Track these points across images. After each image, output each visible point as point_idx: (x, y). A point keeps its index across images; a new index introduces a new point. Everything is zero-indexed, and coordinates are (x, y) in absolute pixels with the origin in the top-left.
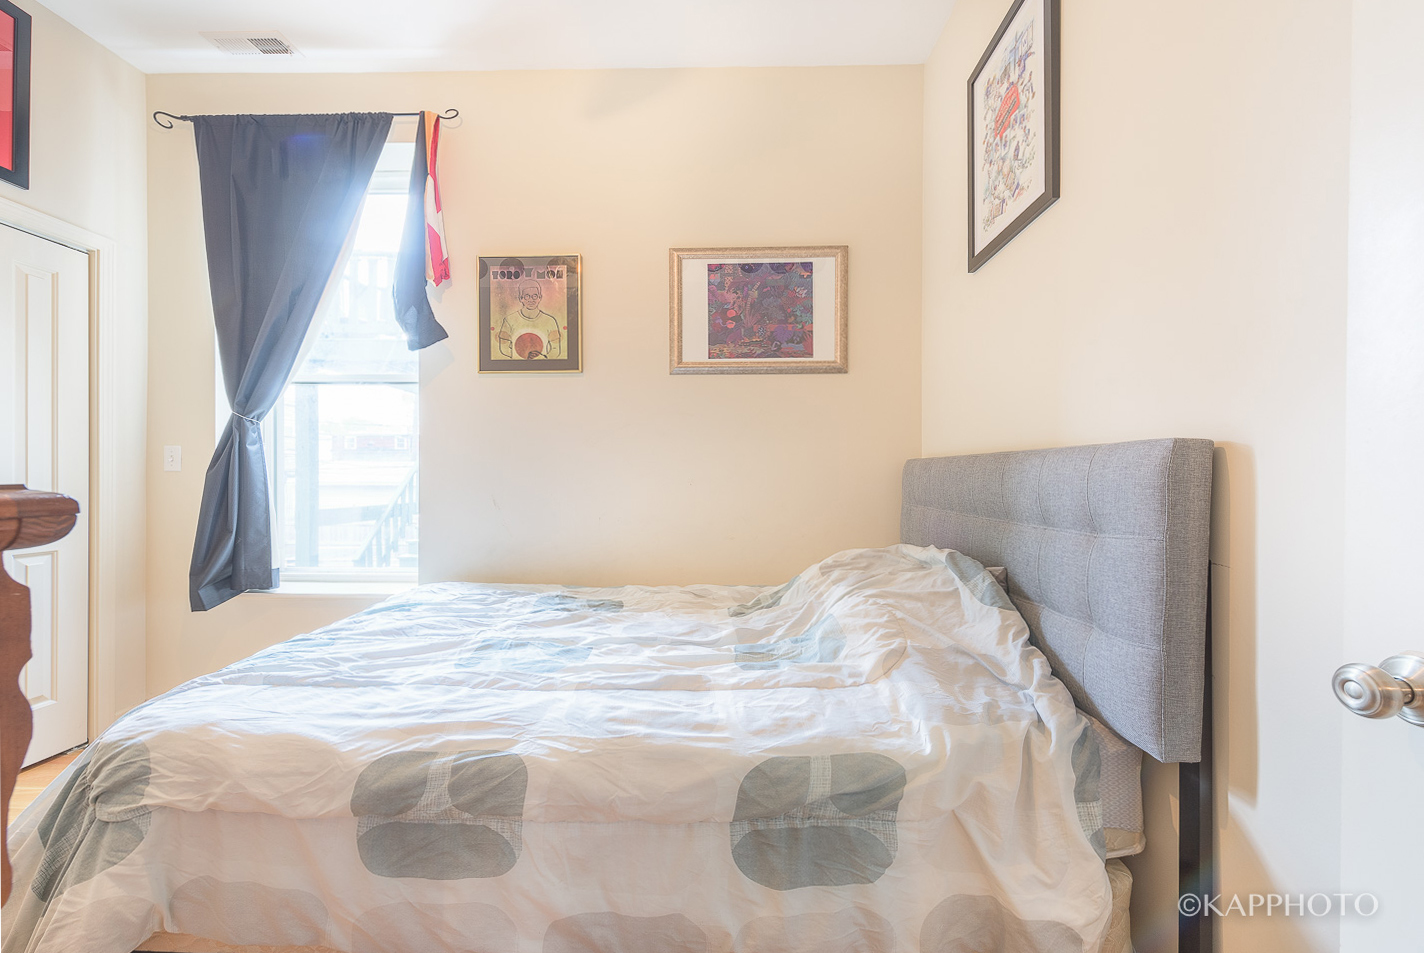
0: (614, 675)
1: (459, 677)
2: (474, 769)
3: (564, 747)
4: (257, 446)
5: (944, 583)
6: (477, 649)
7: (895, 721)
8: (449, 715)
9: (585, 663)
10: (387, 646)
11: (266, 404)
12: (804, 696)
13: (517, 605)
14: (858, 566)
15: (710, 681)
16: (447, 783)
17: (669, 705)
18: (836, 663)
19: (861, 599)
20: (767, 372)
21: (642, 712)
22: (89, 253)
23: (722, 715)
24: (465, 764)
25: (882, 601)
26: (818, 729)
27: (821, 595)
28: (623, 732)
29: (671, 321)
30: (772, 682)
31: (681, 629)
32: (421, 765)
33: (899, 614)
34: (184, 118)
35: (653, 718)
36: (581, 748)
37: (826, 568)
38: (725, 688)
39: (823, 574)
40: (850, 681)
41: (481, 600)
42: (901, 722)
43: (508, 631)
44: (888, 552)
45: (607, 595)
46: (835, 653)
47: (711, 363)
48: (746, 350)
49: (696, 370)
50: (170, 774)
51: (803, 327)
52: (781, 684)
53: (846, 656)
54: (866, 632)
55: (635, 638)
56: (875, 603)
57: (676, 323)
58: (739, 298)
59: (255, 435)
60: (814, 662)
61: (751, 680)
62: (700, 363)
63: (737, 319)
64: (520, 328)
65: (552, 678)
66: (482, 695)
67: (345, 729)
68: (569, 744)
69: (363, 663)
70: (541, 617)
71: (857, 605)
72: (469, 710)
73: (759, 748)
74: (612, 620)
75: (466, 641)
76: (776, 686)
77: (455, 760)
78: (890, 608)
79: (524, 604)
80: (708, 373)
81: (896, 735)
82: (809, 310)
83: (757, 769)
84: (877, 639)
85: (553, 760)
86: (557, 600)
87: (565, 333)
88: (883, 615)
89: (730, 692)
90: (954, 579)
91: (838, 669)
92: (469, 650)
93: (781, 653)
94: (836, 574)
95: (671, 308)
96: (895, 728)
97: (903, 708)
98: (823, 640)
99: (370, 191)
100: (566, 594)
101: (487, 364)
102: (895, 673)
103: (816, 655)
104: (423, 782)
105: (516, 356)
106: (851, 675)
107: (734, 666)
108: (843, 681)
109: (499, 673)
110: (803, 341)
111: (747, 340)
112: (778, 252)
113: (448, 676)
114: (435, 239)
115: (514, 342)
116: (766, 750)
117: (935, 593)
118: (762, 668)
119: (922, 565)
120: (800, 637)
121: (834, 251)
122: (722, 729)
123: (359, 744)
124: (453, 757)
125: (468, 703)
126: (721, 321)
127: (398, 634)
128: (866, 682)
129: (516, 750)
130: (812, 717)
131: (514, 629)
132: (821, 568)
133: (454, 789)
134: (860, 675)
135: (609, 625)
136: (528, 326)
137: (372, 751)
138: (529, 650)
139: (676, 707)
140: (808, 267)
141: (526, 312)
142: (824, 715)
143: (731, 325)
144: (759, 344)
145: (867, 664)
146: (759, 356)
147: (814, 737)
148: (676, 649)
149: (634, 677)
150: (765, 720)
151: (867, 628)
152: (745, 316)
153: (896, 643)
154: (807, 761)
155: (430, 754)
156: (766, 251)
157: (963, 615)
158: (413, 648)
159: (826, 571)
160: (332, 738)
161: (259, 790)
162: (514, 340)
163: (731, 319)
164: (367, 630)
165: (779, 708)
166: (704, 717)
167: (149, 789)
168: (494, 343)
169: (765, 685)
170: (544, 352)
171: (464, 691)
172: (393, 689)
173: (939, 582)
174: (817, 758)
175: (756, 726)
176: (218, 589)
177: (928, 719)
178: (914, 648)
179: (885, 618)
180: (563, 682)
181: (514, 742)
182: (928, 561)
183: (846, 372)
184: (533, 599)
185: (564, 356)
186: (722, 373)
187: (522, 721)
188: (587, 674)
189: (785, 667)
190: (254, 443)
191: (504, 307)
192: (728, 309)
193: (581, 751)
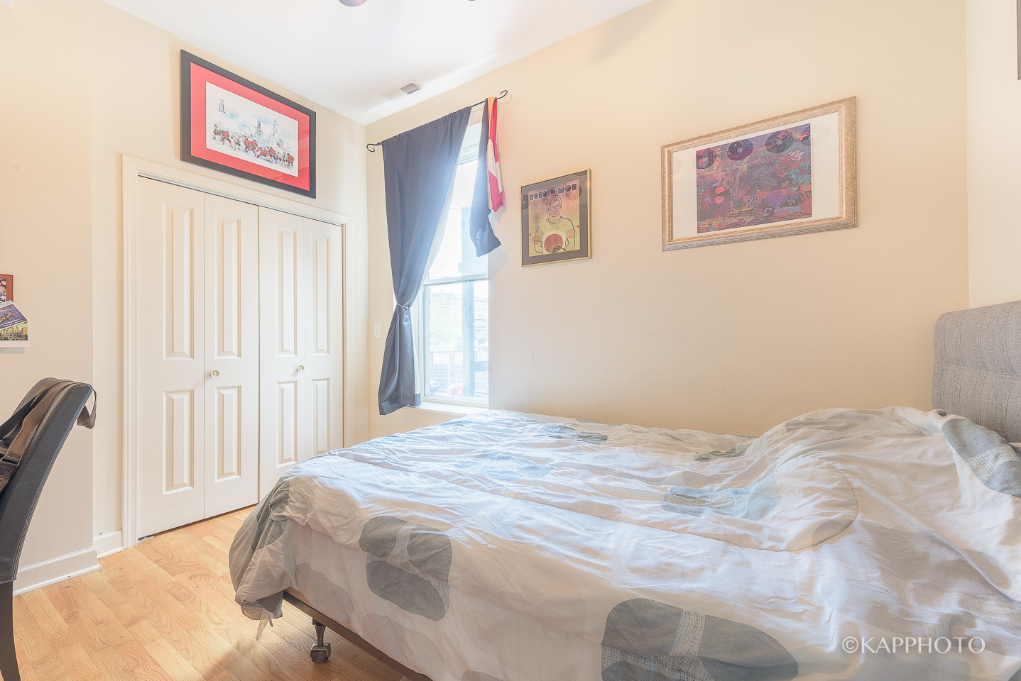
0: (549, 491)
1: (445, 473)
2: (422, 539)
3: (478, 539)
4: (408, 322)
5: (937, 455)
6: (477, 457)
7: (800, 601)
8: (424, 498)
9: (541, 479)
10: (429, 446)
11: (412, 298)
12: (706, 546)
13: (528, 430)
14: (834, 425)
15: (621, 513)
16: (407, 544)
17: (573, 526)
18: (759, 522)
19: (815, 460)
20: (758, 238)
21: (545, 526)
22: (342, 226)
23: (611, 546)
24: (417, 534)
25: (839, 466)
26: (701, 585)
27: (777, 450)
28: (523, 539)
29: (663, 206)
30: (680, 527)
31: (639, 464)
32: (395, 528)
33: (856, 483)
34: (378, 144)
35: (553, 534)
36: (490, 543)
37: (794, 424)
38: (633, 522)
39: (788, 430)
40: (770, 544)
41: (509, 424)
42: (809, 604)
43: (509, 447)
44: (880, 414)
45: (598, 429)
46: (763, 512)
47: (700, 237)
48: (735, 220)
49: (687, 245)
50: (295, 501)
51: (799, 189)
52: (688, 530)
53: (774, 518)
54: (806, 496)
55: (589, 466)
56: (829, 467)
57: (667, 208)
58: (727, 174)
59: (407, 316)
60: (739, 517)
61: (660, 520)
62: (689, 238)
63: (726, 194)
64: (548, 231)
65: (502, 486)
66: (451, 489)
67: (367, 494)
68: (483, 538)
69: (410, 455)
70: (539, 440)
71: (807, 466)
72: (436, 497)
73: (630, 585)
74: (589, 450)
75: (473, 450)
76: (683, 531)
77: (413, 530)
78: (846, 475)
79: (533, 430)
80: (698, 246)
81: (797, 617)
82: (806, 171)
83: (624, 604)
84: (815, 506)
85: (469, 547)
86: (558, 430)
87: (578, 230)
88: (833, 481)
89: (635, 526)
90: (951, 454)
91: (759, 528)
92: (471, 457)
93: (714, 500)
94: (799, 432)
95: (663, 195)
96: (799, 608)
97: (819, 589)
98: (755, 495)
99: (459, 163)
100: (567, 426)
101: (528, 260)
102: (825, 548)
103: (743, 509)
104: (394, 540)
105: (545, 252)
106: (771, 538)
107: (657, 504)
108: (760, 542)
109: (471, 475)
110: (802, 202)
111: (737, 211)
112: (768, 123)
113: (442, 472)
114: (494, 180)
115: (544, 242)
116: (637, 589)
117: (919, 466)
118: (683, 512)
119: (919, 433)
120: (740, 490)
121: (836, 106)
122: (606, 558)
123: (370, 505)
124: (413, 527)
125: (439, 492)
126: (709, 199)
127: (443, 440)
128: (788, 549)
129: (449, 533)
130: (699, 571)
131: (513, 447)
132: (787, 425)
133: (411, 550)
134: (781, 540)
135: (584, 452)
136: (553, 229)
137: (374, 511)
138: (509, 463)
139: (577, 528)
140: (807, 130)
141: (551, 219)
142: (714, 571)
143: (719, 200)
144: (750, 213)
145: (792, 531)
146: (749, 224)
147: (692, 591)
148: (620, 480)
149: (560, 496)
150: (650, 561)
151: (808, 491)
152: (734, 190)
153: (839, 514)
154: (678, 613)
155: (403, 522)
156: (756, 126)
157: (959, 497)
158: (439, 450)
159: (792, 427)
160: (357, 498)
161: (323, 520)
162: (544, 241)
163: (720, 195)
164: (429, 435)
165: (670, 552)
166: (596, 543)
167: (287, 507)
168: (531, 244)
169: (672, 528)
170: (564, 247)
171: (443, 483)
172: (407, 474)
173: (930, 454)
174: (690, 613)
175: (637, 563)
176: (391, 403)
177: (844, 610)
178: (864, 524)
179: (835, 485)
180: (507, 490)
181: (450, 527)
182: (926, 427)
183: (855, 226)
184: (540, 426)
185: (578, 247)
186: (711, 244)
187: (461, 513)
188: (528, 488)
189: (707, 514)
190: (406, 321)
191: (537, 218)
192: (717, 187)
193: (490, 546)
